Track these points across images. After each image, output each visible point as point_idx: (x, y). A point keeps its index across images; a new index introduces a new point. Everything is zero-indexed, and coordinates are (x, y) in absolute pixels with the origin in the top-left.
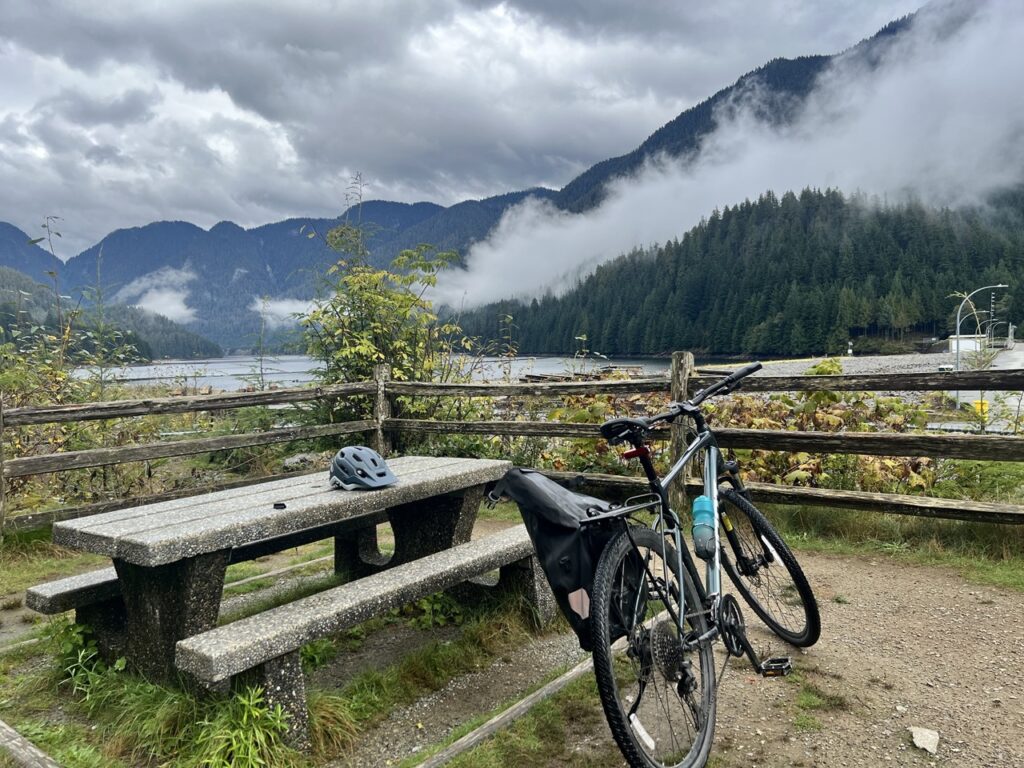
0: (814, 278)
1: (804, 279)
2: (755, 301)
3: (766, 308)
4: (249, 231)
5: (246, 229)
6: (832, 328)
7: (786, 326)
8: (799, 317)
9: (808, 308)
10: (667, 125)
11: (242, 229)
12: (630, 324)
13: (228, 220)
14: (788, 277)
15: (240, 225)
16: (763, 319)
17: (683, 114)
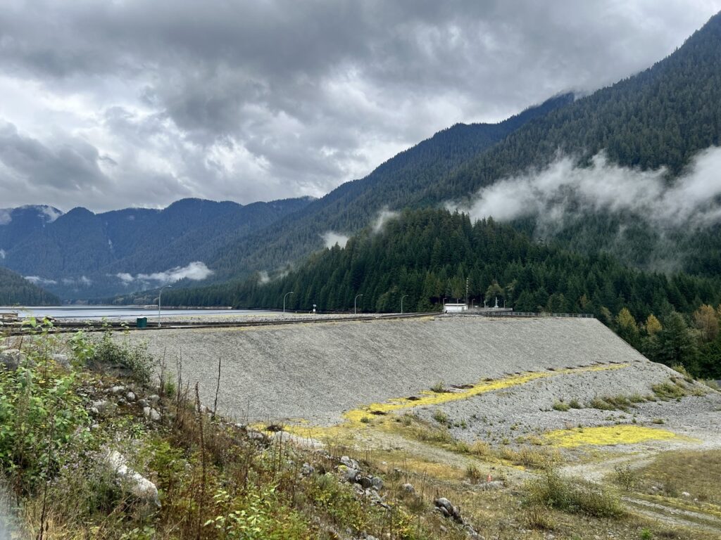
0: (417, 265)
1: (411, 265)
2: (384, 278)
3: (390, 283)
4: (98, 215)
5: (95, 213)
6: (421, 297)
7: (398, 295)
8: (404, 289)
9: (409, 283)
10: (388, 161)
11: (92, 213)
12: (322, 290)
13: (82, 206)
14: (403, 262)
15: (91, 211)
16: (387, 290)
17: (398, 154)
